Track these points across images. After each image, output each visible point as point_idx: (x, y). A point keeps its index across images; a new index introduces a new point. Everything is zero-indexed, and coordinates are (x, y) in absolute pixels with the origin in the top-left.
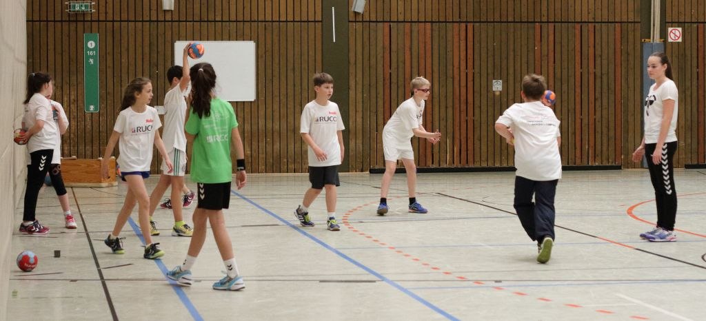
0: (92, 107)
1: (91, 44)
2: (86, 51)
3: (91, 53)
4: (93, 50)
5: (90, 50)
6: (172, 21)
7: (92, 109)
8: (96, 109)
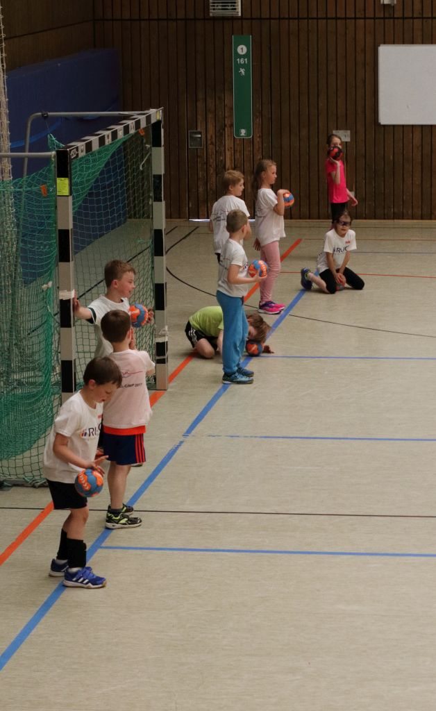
0: (243, 132)
1: (242, 50)
2: (236, 59)
3: (242, 61)
4: (244, 56)
5: (240, 56)
6: (374, 18)
7: (243, 134)
8: (248, 134)
